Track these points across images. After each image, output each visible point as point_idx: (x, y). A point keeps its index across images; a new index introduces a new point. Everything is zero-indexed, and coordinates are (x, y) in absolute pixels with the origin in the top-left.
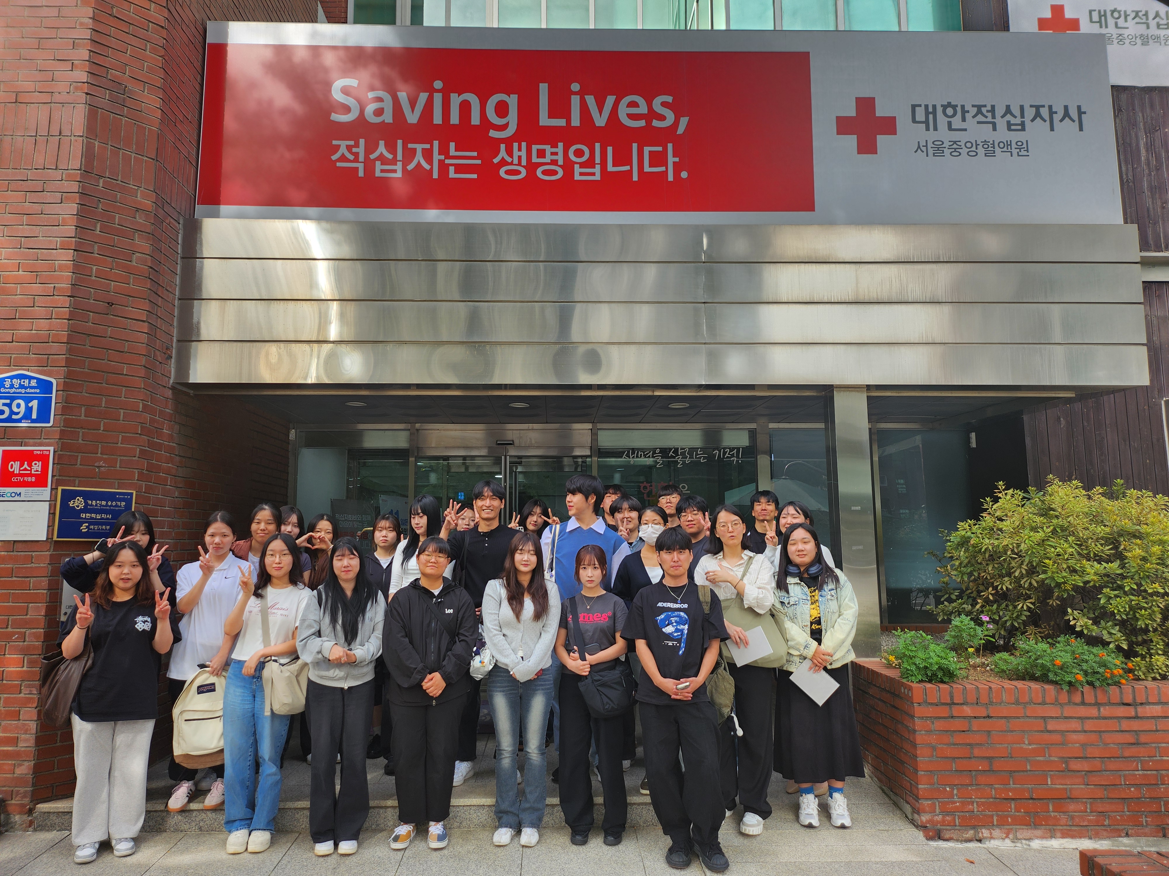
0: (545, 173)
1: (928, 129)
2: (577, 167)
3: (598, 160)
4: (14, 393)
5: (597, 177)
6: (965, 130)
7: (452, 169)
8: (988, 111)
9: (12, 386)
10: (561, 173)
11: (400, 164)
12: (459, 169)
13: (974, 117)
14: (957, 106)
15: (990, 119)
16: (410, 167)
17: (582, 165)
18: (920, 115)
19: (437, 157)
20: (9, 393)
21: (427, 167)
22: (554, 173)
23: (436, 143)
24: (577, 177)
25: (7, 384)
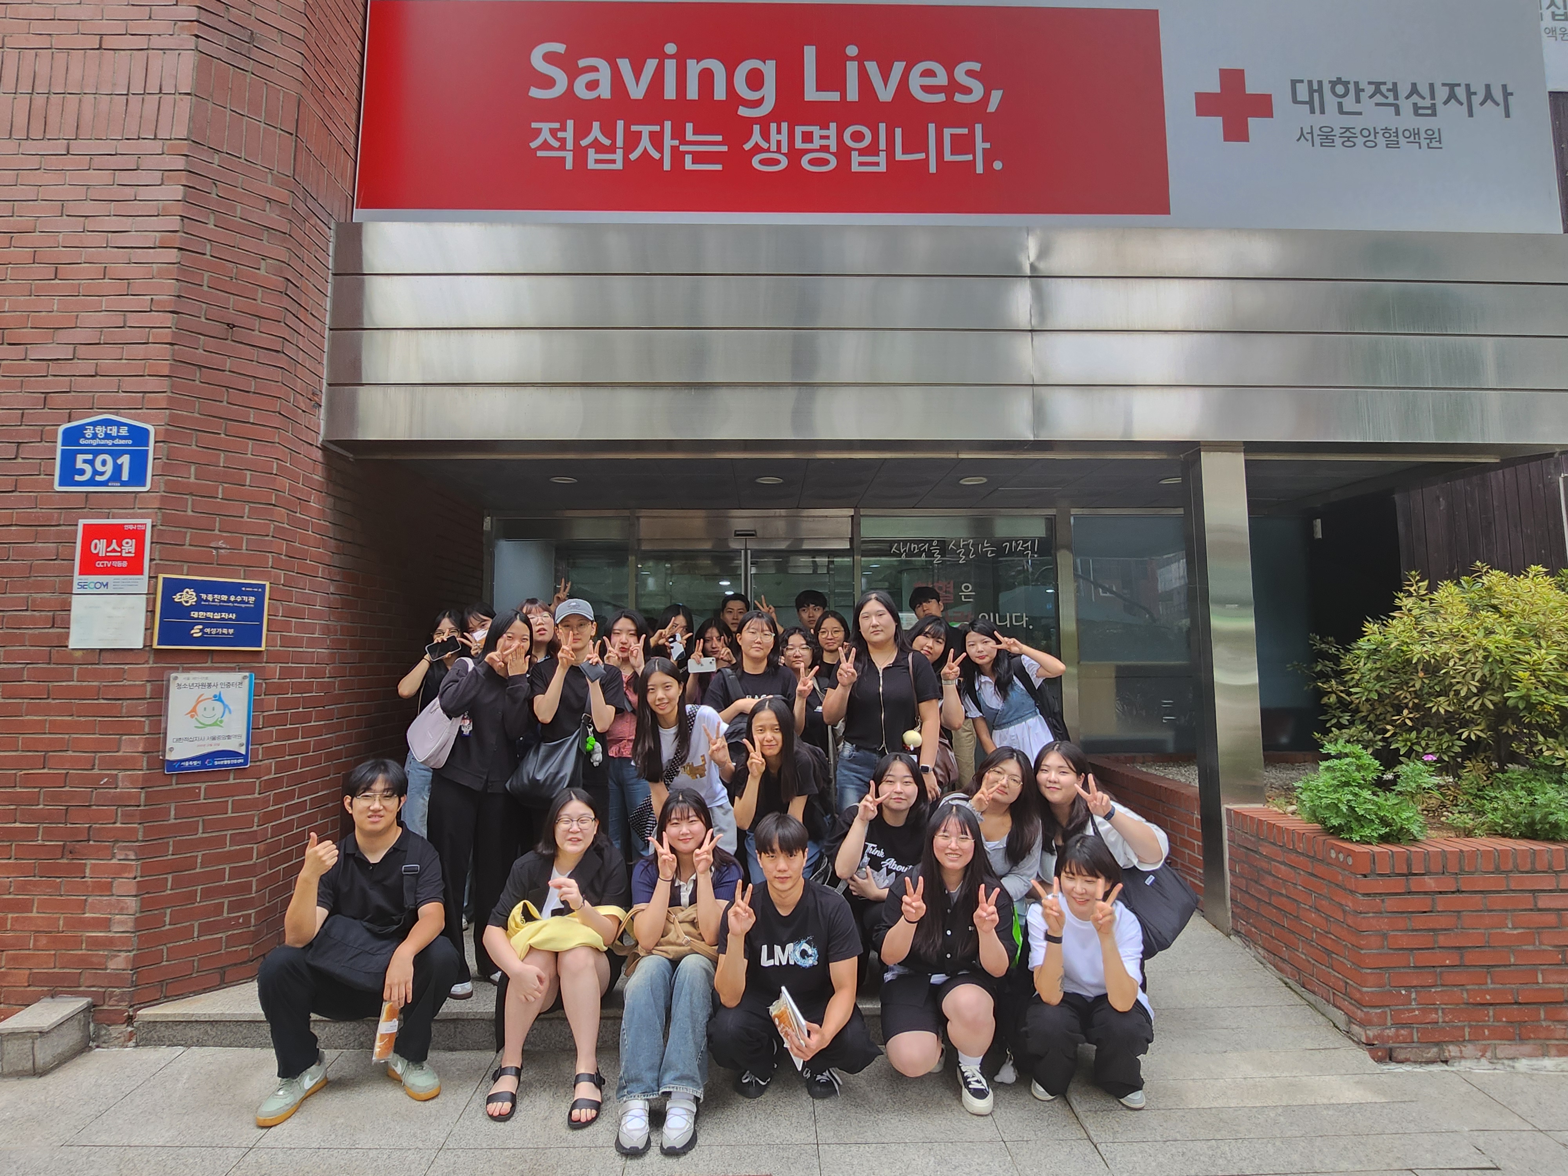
0: (812, 162)
1: (1312, 111)
2: (854, 154)
3: (883, 145)
4: (98, 445)
5: (882, 168)
6: (1360, 114)
7: (688, 158)
8: (1389, 90)
9: (95, 436)
10: (833, 163)
11: (620, 152)
12: (698, 158)
13: (1371, 97)
14: (1349, 83)
15: (1391, 100)
16: (633, 156)
17: (862, 152)
18: (1303, 93)
19: (669, 142)
20: (91, 445)
21: (656, 155)
22: (825, 162)
23: (668, 125)
24: (855, 168)
25: (89, 433)
